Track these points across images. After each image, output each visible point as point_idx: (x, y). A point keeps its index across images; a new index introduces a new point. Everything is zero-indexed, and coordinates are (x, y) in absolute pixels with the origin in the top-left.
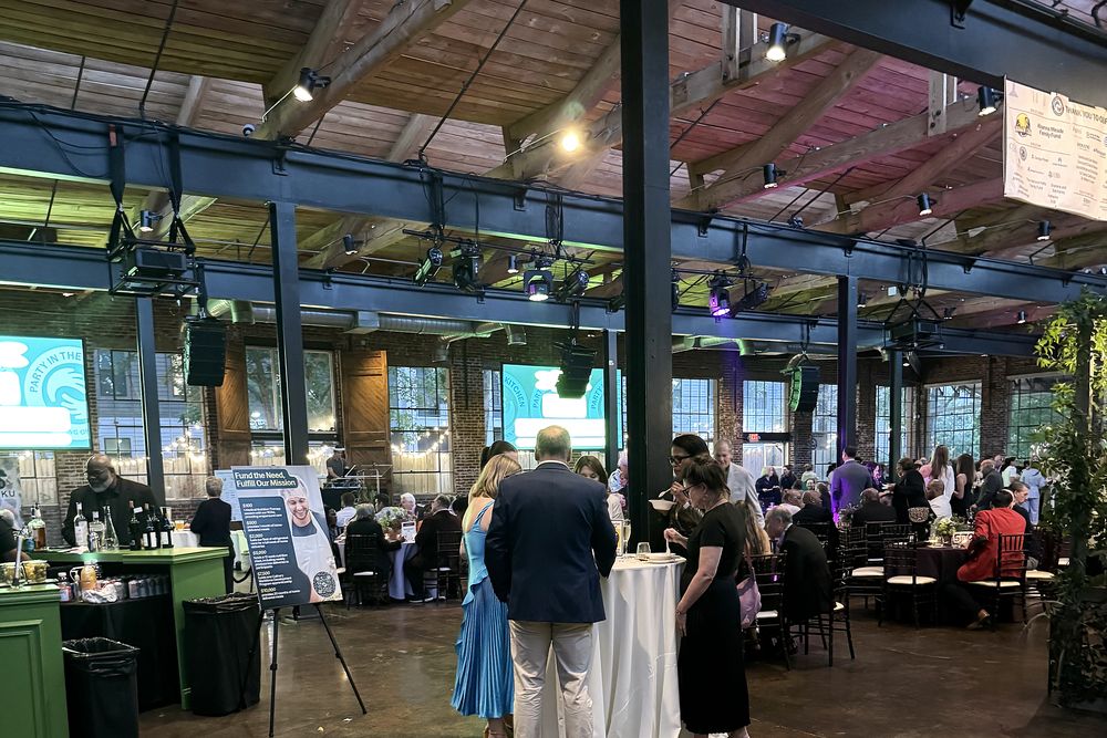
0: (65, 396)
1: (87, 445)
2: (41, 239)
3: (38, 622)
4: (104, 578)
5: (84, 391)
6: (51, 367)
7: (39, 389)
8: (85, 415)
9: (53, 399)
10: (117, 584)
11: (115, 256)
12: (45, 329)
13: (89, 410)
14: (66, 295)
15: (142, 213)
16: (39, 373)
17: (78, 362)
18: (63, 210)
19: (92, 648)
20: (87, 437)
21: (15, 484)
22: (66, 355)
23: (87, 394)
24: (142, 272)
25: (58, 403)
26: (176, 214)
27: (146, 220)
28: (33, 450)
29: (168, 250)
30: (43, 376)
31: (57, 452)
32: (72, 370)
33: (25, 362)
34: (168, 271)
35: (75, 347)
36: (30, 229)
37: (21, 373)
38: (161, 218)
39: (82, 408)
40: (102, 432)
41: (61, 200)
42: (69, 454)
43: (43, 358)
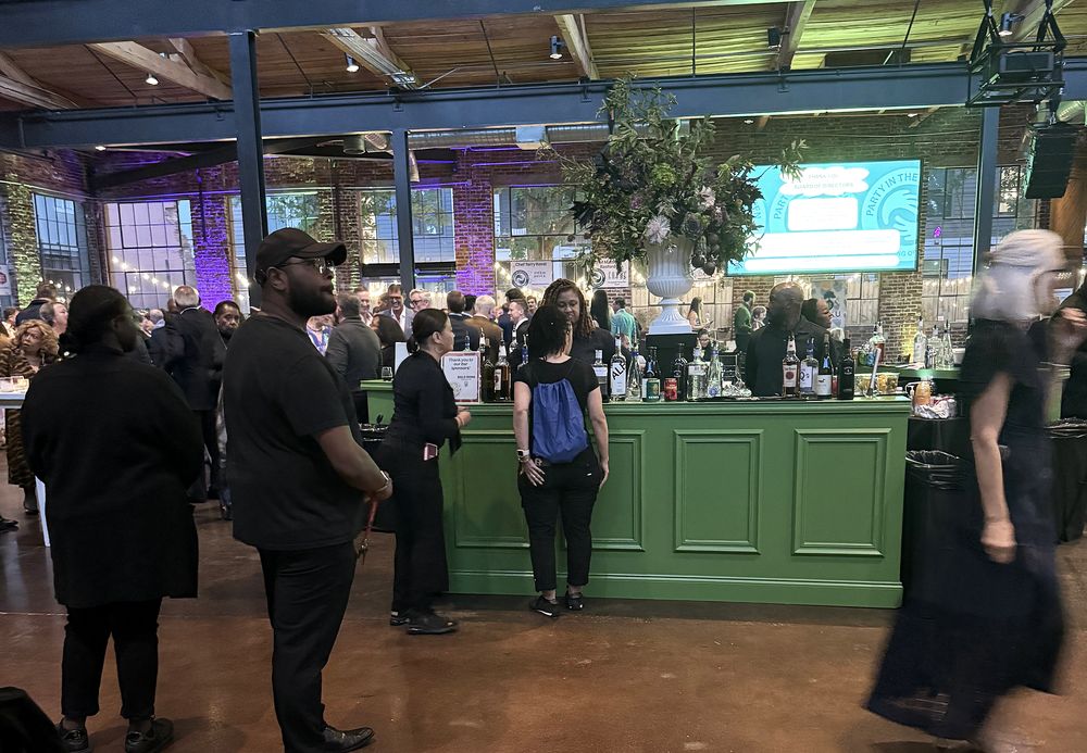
0: (898, 219)
1: (913, 266)
2: (897, 61)
3: (887, 430)
4: (936, 395)
5: (916, 211)
6: (888, 190)
7: (875, 213)
8: (914, 237)
9: (886, 221)
10: (951, 401)
11: (977, 65)
12: (886, 153)
13: (919, 231)
14: (911, 115)
15: (1003, 16)
16: (876, 196)
17: (914, 183)
18: (923, 27)
19: (930, 460)
20: (913, 258)
21: (842, 305)
22: (903, 177)
23: (919, 216)
24: (1004, 78)
25: (890, 226)
26: (1049, 8)
27: (1006, 23)
28: (862, 272)
29: (1034, 51)
30: (880, 199)
31: (883, 274)
32: (907, 191)
33: (864, 187)
34: (1032, 73)
35: (913, 168)
36: (886, 52)
37: (861, 197)
38: (1023, 18)
39: (912, 228)
40: (928, 253)
41: (922, 17)
42: (894, 275)
43: (882, 181)
